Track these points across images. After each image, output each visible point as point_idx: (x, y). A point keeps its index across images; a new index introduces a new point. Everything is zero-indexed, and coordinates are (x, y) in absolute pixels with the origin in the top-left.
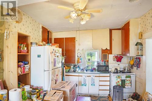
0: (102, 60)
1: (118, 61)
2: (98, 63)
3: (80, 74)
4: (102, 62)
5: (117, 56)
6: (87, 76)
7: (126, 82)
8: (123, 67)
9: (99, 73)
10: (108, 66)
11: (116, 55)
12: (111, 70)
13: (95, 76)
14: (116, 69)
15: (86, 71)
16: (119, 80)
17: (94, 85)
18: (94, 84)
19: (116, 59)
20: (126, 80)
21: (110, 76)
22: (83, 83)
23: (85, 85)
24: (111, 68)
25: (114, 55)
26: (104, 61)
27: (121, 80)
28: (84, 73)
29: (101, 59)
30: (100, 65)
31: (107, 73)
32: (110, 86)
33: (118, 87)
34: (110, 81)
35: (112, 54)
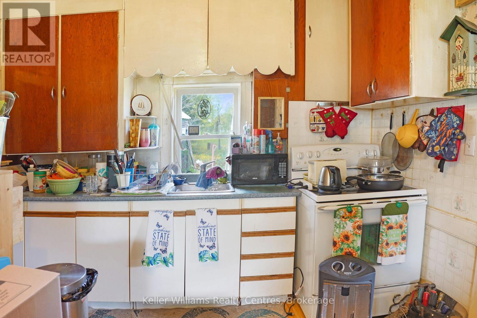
0: (256, 126)
1: (330, 133)
2: (236, 145)
3: (138, 206)
4: (256, 139)
5: (328, 110)
6: (177, 214)
7: (383, 238)
8: (356, 161)
9: (239, 192)
10: (285, 158)
11: (322, 104)
12: (300, 175)
13: (220, 212)
14: (334, 171)
15: (177, 183)
16: (349, 227)
17: (214, 257)
18: (213, 251)
19: (326, 123)
20: (383, 228)
21: (296, 209)
22: (150, 253)
23: (165, 261)
24: (301, 165)
25: (314, 105)
26: (265, 133)
27: (359, 227)
28: (160, 197)
29: (249, 124)
30: (245, 152)
31: (279, 190)
32: (295, 254)
33: (347, 270)
34: (295, 232)
35: (304, 100)
